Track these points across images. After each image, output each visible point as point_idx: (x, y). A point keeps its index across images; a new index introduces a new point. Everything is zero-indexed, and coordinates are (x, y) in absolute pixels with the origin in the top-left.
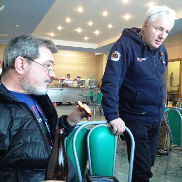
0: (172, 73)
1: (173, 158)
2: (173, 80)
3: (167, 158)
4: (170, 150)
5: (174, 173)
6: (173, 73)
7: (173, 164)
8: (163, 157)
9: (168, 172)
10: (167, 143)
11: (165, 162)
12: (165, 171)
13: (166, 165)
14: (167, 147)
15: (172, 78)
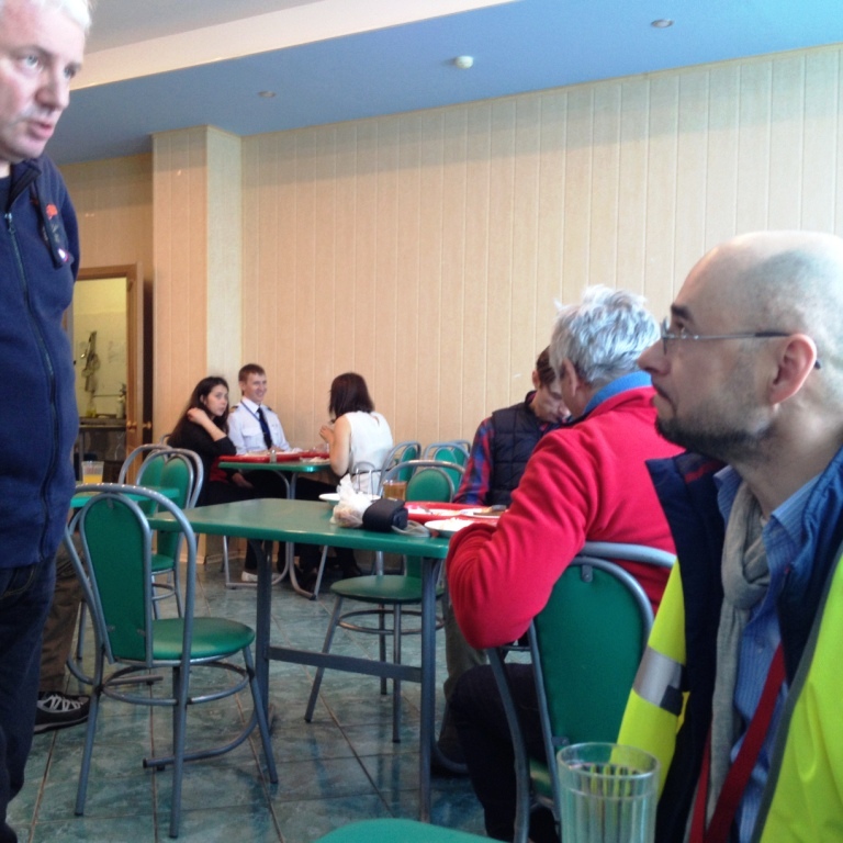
0: (93, 336)
1: (108, 729)
2: (98, 368)
3: (82, 735)
4: (99, 690)
5: (119, 798)
6: (98, 336)
7: (110, 755)
8: (63, 734)
9: (90, 799)
10: (79, 658)
11: (74, 753)
12: (73, 796)
13: (77, 769)
14: (81, 680)
15: (92, 357)
